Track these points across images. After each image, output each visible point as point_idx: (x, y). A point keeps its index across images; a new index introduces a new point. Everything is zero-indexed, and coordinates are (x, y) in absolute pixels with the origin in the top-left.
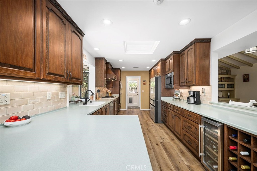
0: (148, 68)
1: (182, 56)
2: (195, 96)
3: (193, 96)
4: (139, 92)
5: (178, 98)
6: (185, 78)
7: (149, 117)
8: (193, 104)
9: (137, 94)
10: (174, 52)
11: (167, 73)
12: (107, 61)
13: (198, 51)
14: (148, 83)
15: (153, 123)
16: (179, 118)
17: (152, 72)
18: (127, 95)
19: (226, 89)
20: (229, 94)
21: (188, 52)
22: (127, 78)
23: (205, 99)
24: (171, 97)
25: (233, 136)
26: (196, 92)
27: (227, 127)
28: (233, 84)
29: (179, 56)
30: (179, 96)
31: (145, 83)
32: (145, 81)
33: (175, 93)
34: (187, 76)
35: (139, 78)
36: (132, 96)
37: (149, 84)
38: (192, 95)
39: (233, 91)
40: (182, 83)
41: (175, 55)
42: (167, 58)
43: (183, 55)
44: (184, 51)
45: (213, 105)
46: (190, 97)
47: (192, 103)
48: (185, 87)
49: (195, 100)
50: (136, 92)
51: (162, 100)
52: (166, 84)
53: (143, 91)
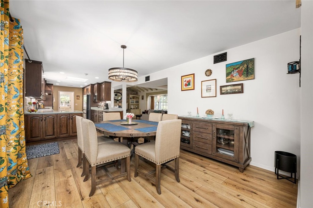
0: (82, 87)
2: (106, 106)
4: (71, 106)
9: (70, 108)
12: (47, 83)
13: (106, 86)
14: (81, 98)
17: (85, 90)
18: (59, 108)
19: (135, 103)
20: (137, 107)
21: (103, 85)
22: (60, 93)
26: (106, 104)
28: (138, 101)
29: (100, 85)
30: (101, 106)
31: (78, 97)
35: (73, 93)
36: (63, 109)
37: (83, 99)
39: (138, 105)
40: (101, 99)
41: (98, 84)
45: (112, 109)
47: (105, 109)
48: (102, 102)
50: (68, 106)
51: (91, 109)
52: (94, 99)
53: (77, 105)
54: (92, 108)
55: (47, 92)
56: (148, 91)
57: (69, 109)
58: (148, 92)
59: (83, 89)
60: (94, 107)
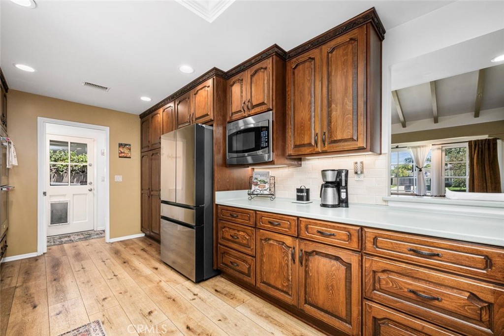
0: (147, 101)
1: (298, 65)
2: (343, 185)
3: (336, 184)
4: (94, 183)
5: (265, 192)
6: (318, 131)
7: (158, 265)
8: (333, 206)
9: (91, 190)
11: (235, 117)
14: (135, 152)
15: (188, 284)
16: (337, 258)
17: (161, 116)
18: (45, 194)
21: (330, 52)
23: (359, 191)
26: (346, 171)
29: (284, 66)
30: (269, 186)
31: (125, 150)
32: (126, 145)
33: (256, 179)
34: (329, 123)
35: (104, 132)
36: (64, 195)
40: (298, 146)
41: (278, 59)
43: (306, 64)
44: (309, 49)
47: (331, 203)
49: (342, 196)
50: (83, 183)
51: (218, 201)
52: (231, 151)
53: (119, 178)
54: (223, 198)
57: (86, 194)
59: (145, 119)
60: (228, 190)
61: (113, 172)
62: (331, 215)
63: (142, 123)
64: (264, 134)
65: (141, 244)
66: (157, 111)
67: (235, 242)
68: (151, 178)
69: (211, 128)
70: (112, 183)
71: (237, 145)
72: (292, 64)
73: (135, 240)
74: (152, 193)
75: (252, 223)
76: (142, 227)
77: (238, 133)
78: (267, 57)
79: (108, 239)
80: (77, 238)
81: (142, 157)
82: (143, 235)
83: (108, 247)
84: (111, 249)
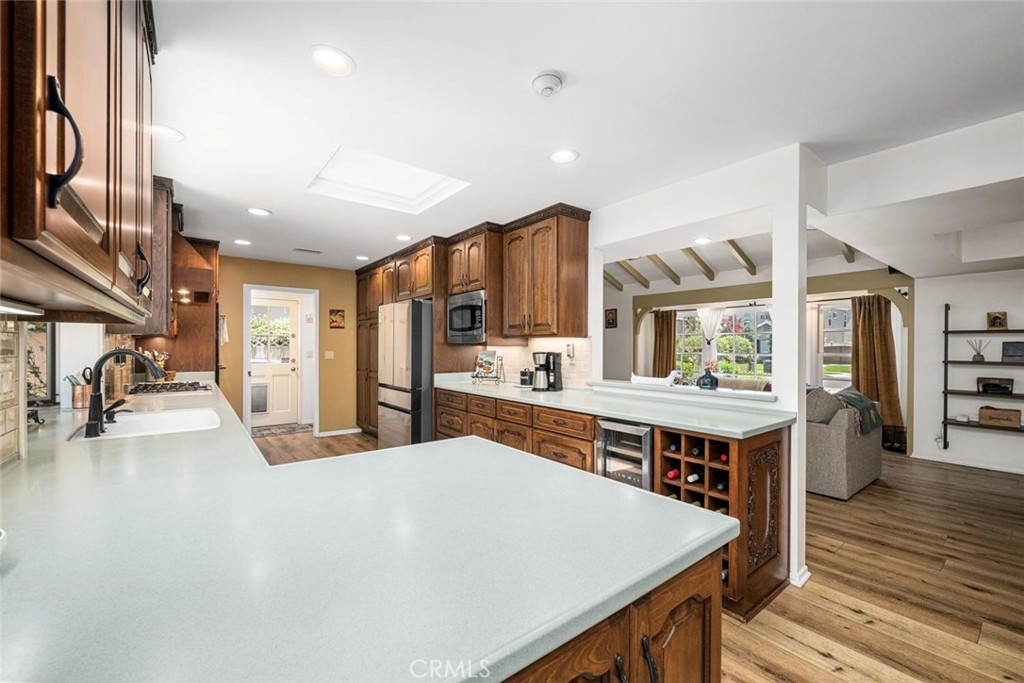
1: (513, 243)
2: (552, 368)
3: (546, 367)
4: (298, 360)
5: (490, 375)
6: (526, 313)
8: (543, 390)
9: (293, 370)
10: (488, 223)
11: (455, 290)
13: (564, 240)
14: (350, 321)
16: (519, 434)
18: (249, 373)
21: (534, 235)
22: (248, 294)
23: (572, 375)
24: (470, 374)
25: (673, 448)
26: (553, 354)
27: (662, 432)
29: (501, 239)
30: (494, 368)
31: (337, 318)
32: (338, 311)
33: (482, 359)
34: (533, 306)
35: (312, 298)
36: (263, 376)
38: (541, 366)
40: (511, 327)
41: (492, 234)
42: (454, 236)
43: (518, 242)
44: (519, 227)
45: (595, 388)
46: (537, 369)
47: (542, 387)
48: (514, 341)
49: (552, 379)
50: (285, 360)
51: (437, 384)
52: (451, 328)
53: (330, 355)
54: (444, 381)
55: (186, 285)
56: (645, 284)
57: (288, 375)
58: (643, 292)
59: (361, 277)
60: (450, 372)
61: (323, 345)
62: (543, 399)
63: (358, 282)
64: (478, 313)
65: (356, 440)
66: (375, 271)
67: (451, 428)
68: (369, 353)
69: (429, 302)
70: (323, 362)
71: (457, 323)
72: (507, 238)
73: (350, 437)
74: (370, 374)
75: (463, 407)
76: (358, 419)
77: (457, 309)
78: (480, 233)
79: (317, 433)
80: (279, 431)
81: (358, 327)
82: (360, 430)
83: (318, 441)
84: (321, 444)
